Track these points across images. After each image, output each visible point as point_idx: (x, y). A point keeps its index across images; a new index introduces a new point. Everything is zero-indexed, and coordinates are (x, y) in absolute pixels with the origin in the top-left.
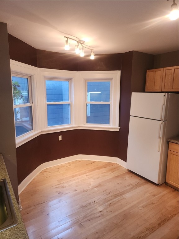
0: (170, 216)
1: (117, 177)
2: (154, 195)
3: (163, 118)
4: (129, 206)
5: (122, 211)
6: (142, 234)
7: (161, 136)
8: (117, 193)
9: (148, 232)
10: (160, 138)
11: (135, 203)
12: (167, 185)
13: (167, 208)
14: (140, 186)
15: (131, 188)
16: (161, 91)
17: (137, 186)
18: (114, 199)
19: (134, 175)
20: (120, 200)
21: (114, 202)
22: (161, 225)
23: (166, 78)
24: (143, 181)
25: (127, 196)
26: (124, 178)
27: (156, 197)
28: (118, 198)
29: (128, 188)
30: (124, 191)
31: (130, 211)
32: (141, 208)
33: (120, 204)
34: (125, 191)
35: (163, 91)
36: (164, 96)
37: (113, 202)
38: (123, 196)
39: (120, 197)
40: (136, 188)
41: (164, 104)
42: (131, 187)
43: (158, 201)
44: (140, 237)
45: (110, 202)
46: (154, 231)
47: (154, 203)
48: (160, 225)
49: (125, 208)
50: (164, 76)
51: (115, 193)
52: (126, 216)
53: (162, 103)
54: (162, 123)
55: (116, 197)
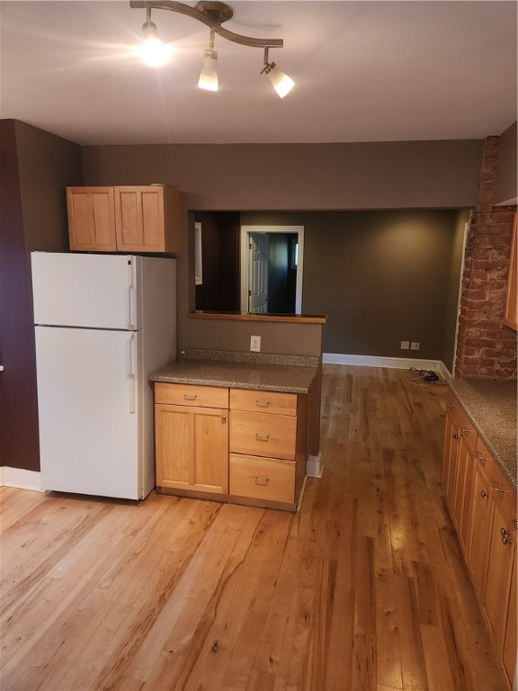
0: (180, 565)
1: (14, 527)
2: (135, 533)
3: (134, 322)
4: (71, 597)
5: (52, 620)
6: (126, 647)
7: (134, 372)
8: (26, 576)
9: (138, 635)
10: (132, 376)
11: (88, 577)
12: (160, 493)
13: (171, 549)
14: (93, 525)
15: (70, 541)
16: (115, 250)
17: (84, 527)
18: (18, 598)
19: (67, 501)
20: (40, 592)
21: (23, 607)
22: (166, 598)
23: (125, 216)
24: (98, 507)
25: (60, 569)
26: (38, 522)
27: (140, 534)
28: (31, 590)
29: (59, 544)
30: (47, 560)
31: (81, 607)
32: (107, 584)
33: (42, 602)
34: (51, 557)
35: (120, 249)
36: (129, 263)
37: (19, 608)
38: (48, 575)
39: (37, 584)
40: (83, 535)
41: (131, 286)
42: (67, 538)
43: (147, 542)
44: (123, 659)
45: (9, 613)
46: (153, 623)
47: (137, 552)
48: (163, 600)
49: (61, 608)
50: (118, 209)
51: (18, 581)
52: (70, 628)
53: (127, 283)
54: (132, 337)
55: (25, 590)
